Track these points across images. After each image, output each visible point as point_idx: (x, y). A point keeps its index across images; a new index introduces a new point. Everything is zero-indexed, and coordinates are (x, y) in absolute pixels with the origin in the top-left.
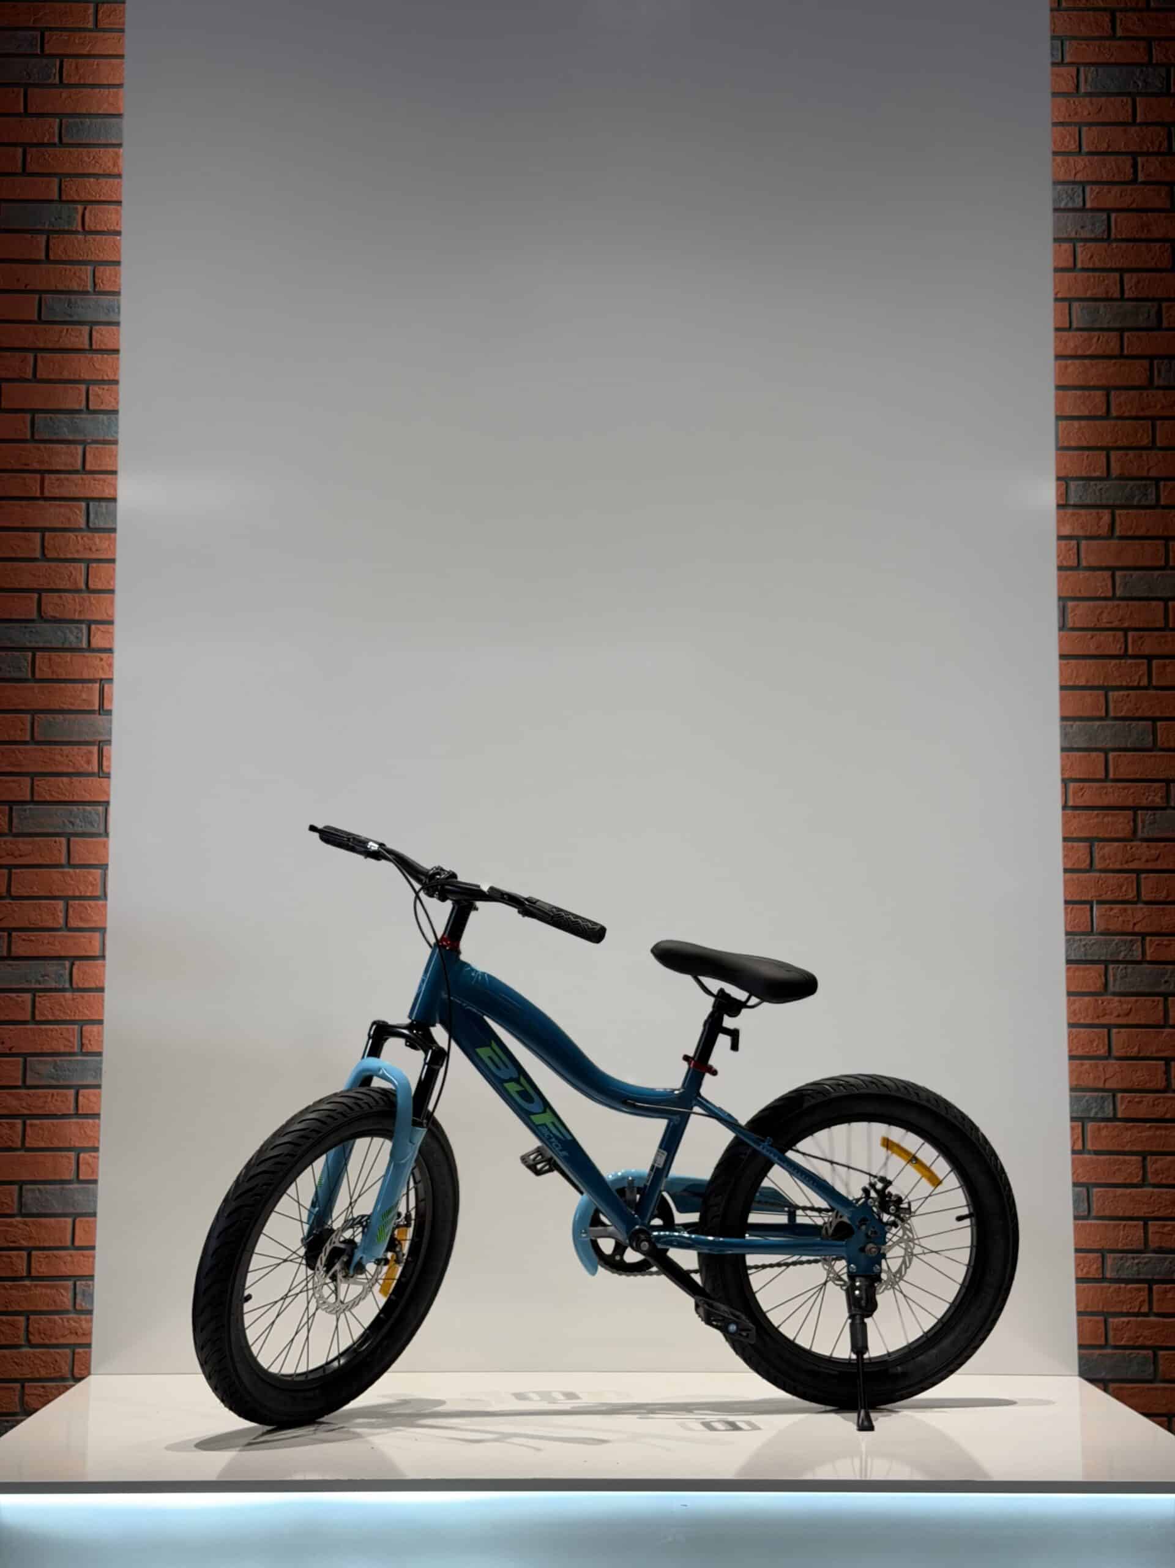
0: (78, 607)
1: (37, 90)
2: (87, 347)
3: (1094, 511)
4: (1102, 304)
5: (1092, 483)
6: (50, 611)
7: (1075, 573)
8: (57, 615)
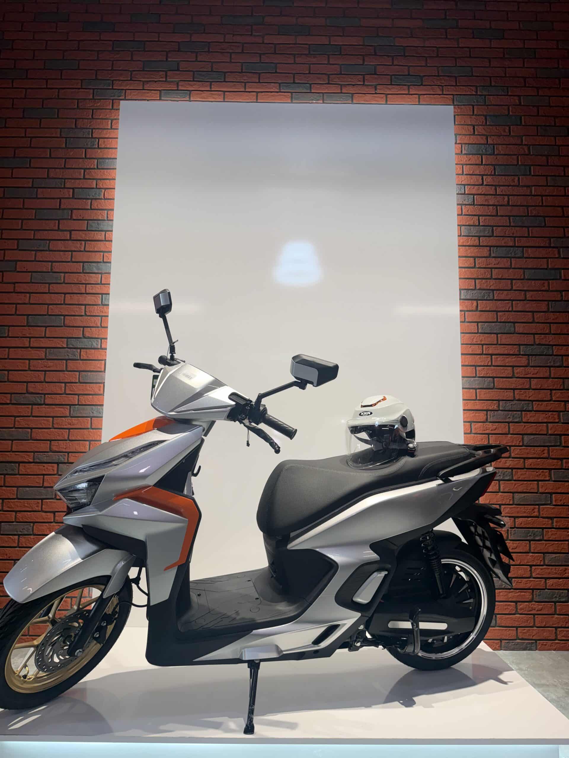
0: (97, 333)
1: (89, 150)
2: (104, 239)
3: (470, 301)
4: (472, 227)
5: (470, 291)
6: (87, 335)
7: (464, 323)
8: (89, 336)
